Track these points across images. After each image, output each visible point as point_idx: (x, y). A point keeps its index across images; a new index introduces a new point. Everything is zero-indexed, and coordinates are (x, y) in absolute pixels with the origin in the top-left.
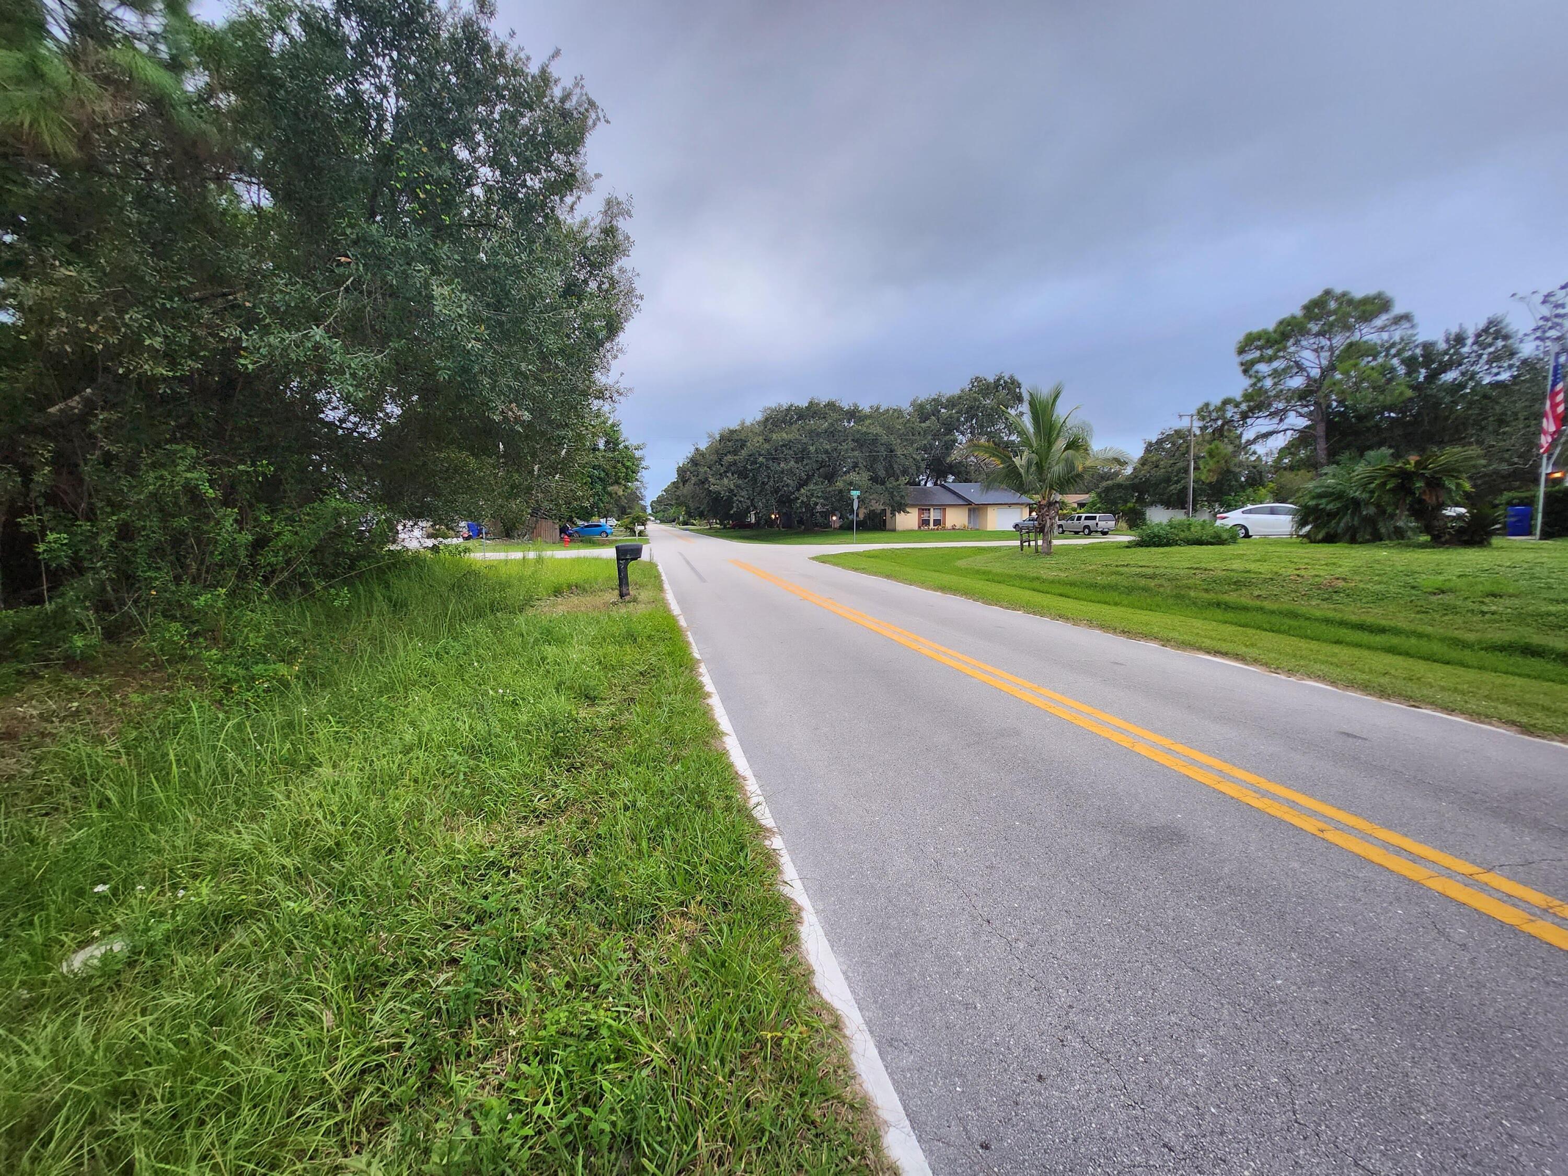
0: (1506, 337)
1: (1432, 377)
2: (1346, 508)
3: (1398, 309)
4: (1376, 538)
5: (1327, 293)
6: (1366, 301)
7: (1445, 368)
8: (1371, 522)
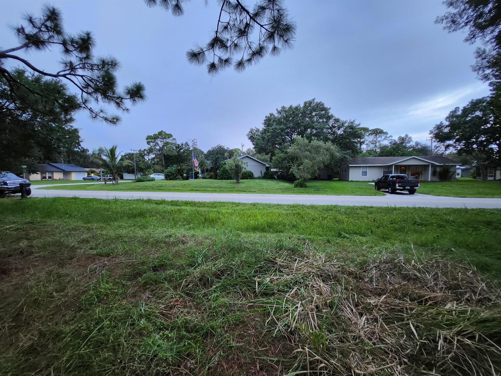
0: (188, 145)
1: (179, 150)
2: (172, 174)
3: (174, 137)
4: (176, 179)
5: (162, 131)
6: (168, 135)
7: (181, 149)
8: (175, 177)
